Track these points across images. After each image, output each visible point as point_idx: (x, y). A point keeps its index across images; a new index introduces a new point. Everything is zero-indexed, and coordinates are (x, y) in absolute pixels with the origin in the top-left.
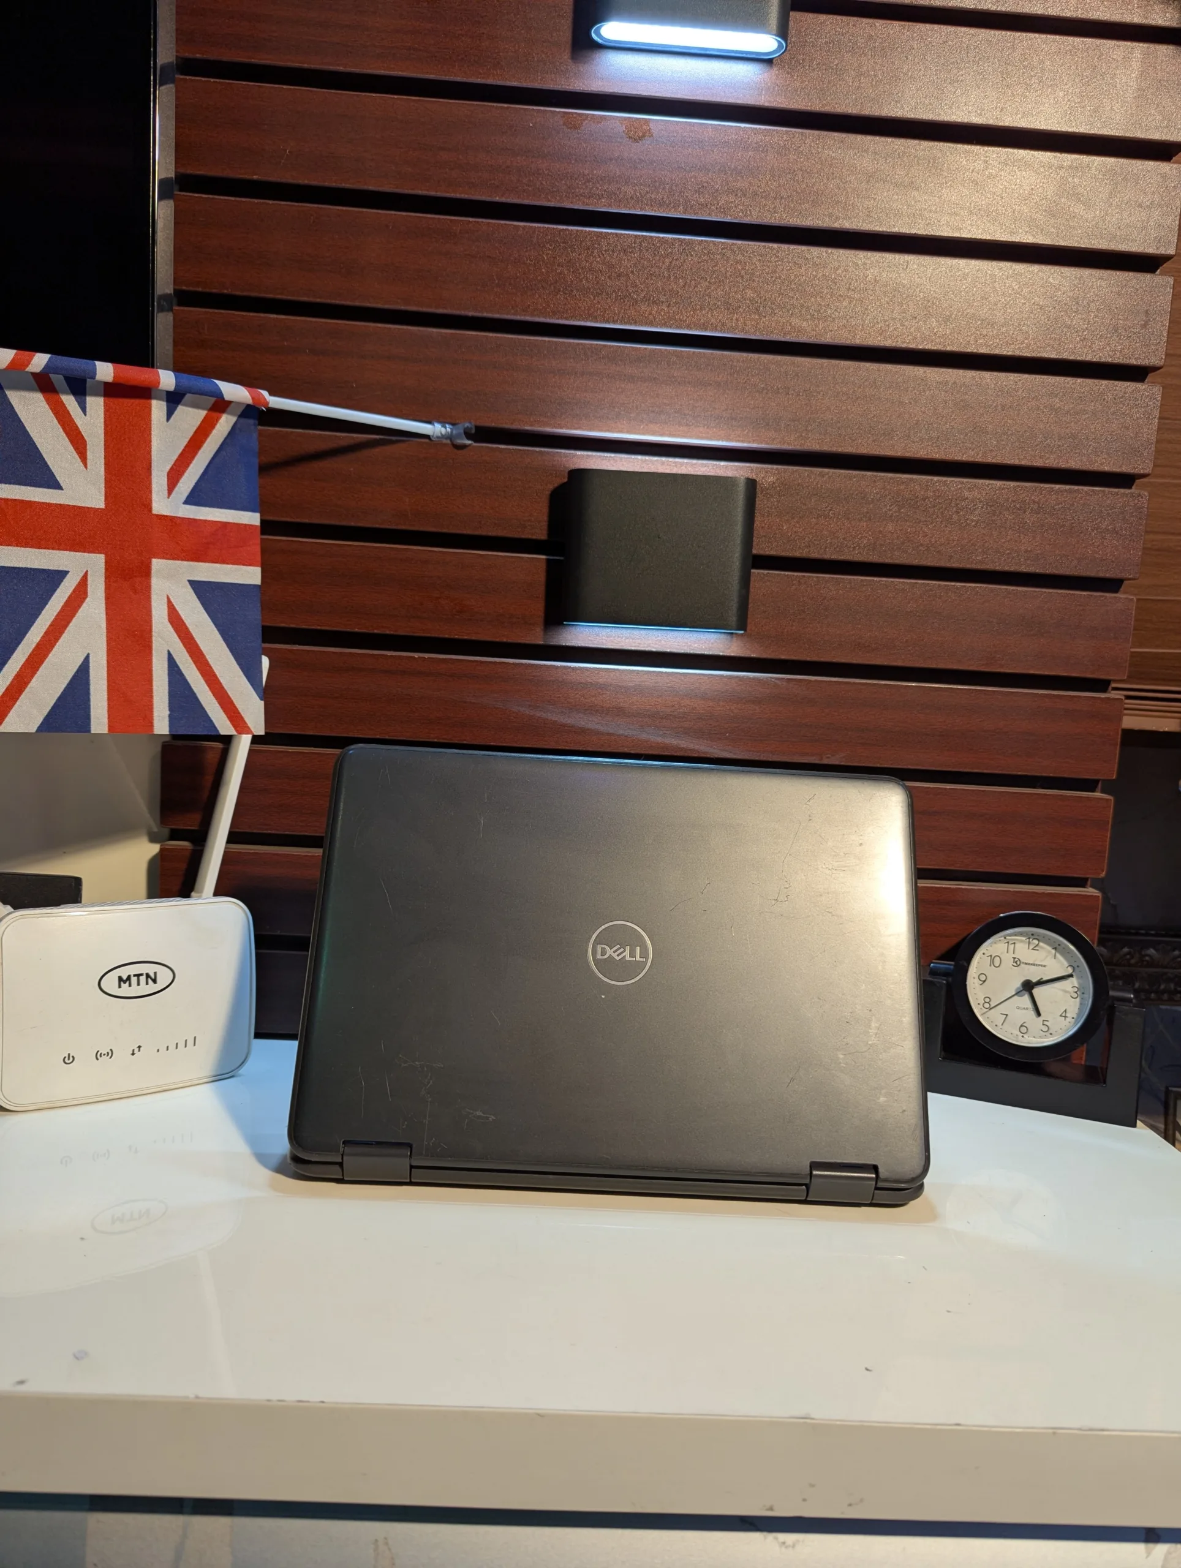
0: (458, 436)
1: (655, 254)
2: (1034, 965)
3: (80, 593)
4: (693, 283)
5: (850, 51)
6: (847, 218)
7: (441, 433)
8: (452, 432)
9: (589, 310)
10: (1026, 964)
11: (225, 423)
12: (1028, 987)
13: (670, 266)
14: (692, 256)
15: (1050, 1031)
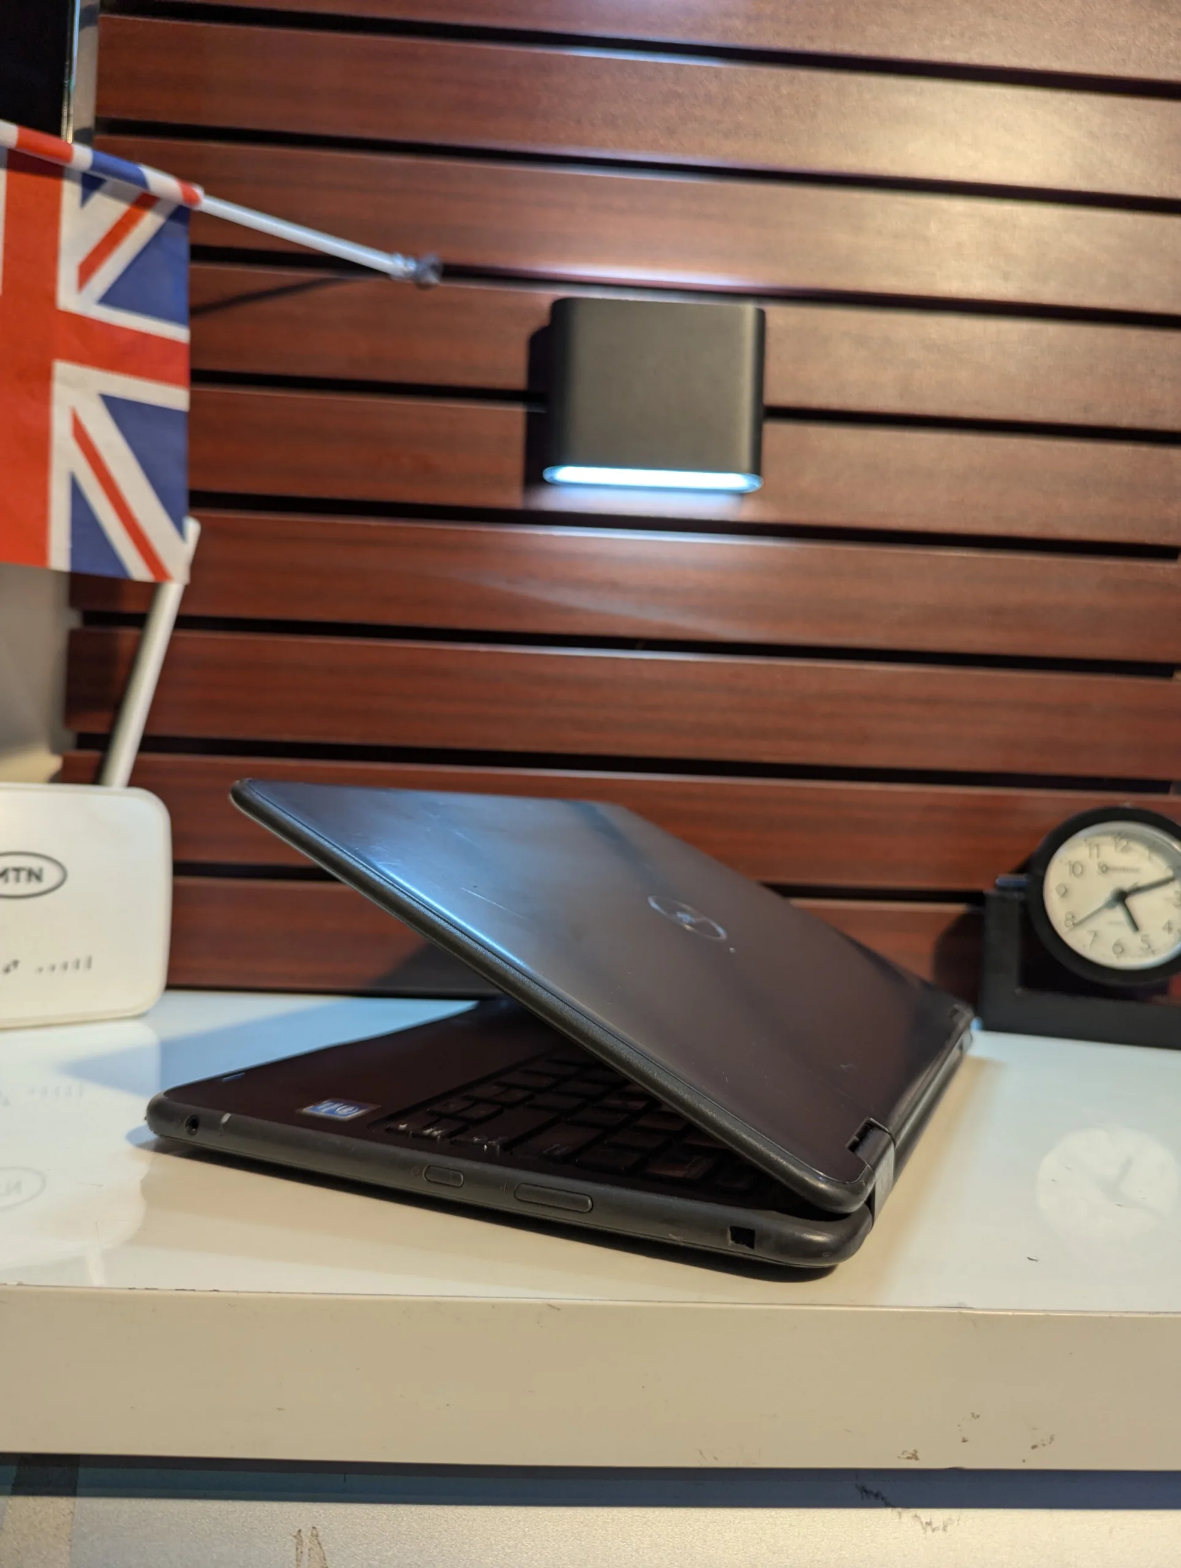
0: (424, 273)
2: (1125, 870)
7: (403, 270)
8: (417, 269)
10: (1115, 869)
11: (150, 223)
12: (1121, 897)
15: (1152, 949)
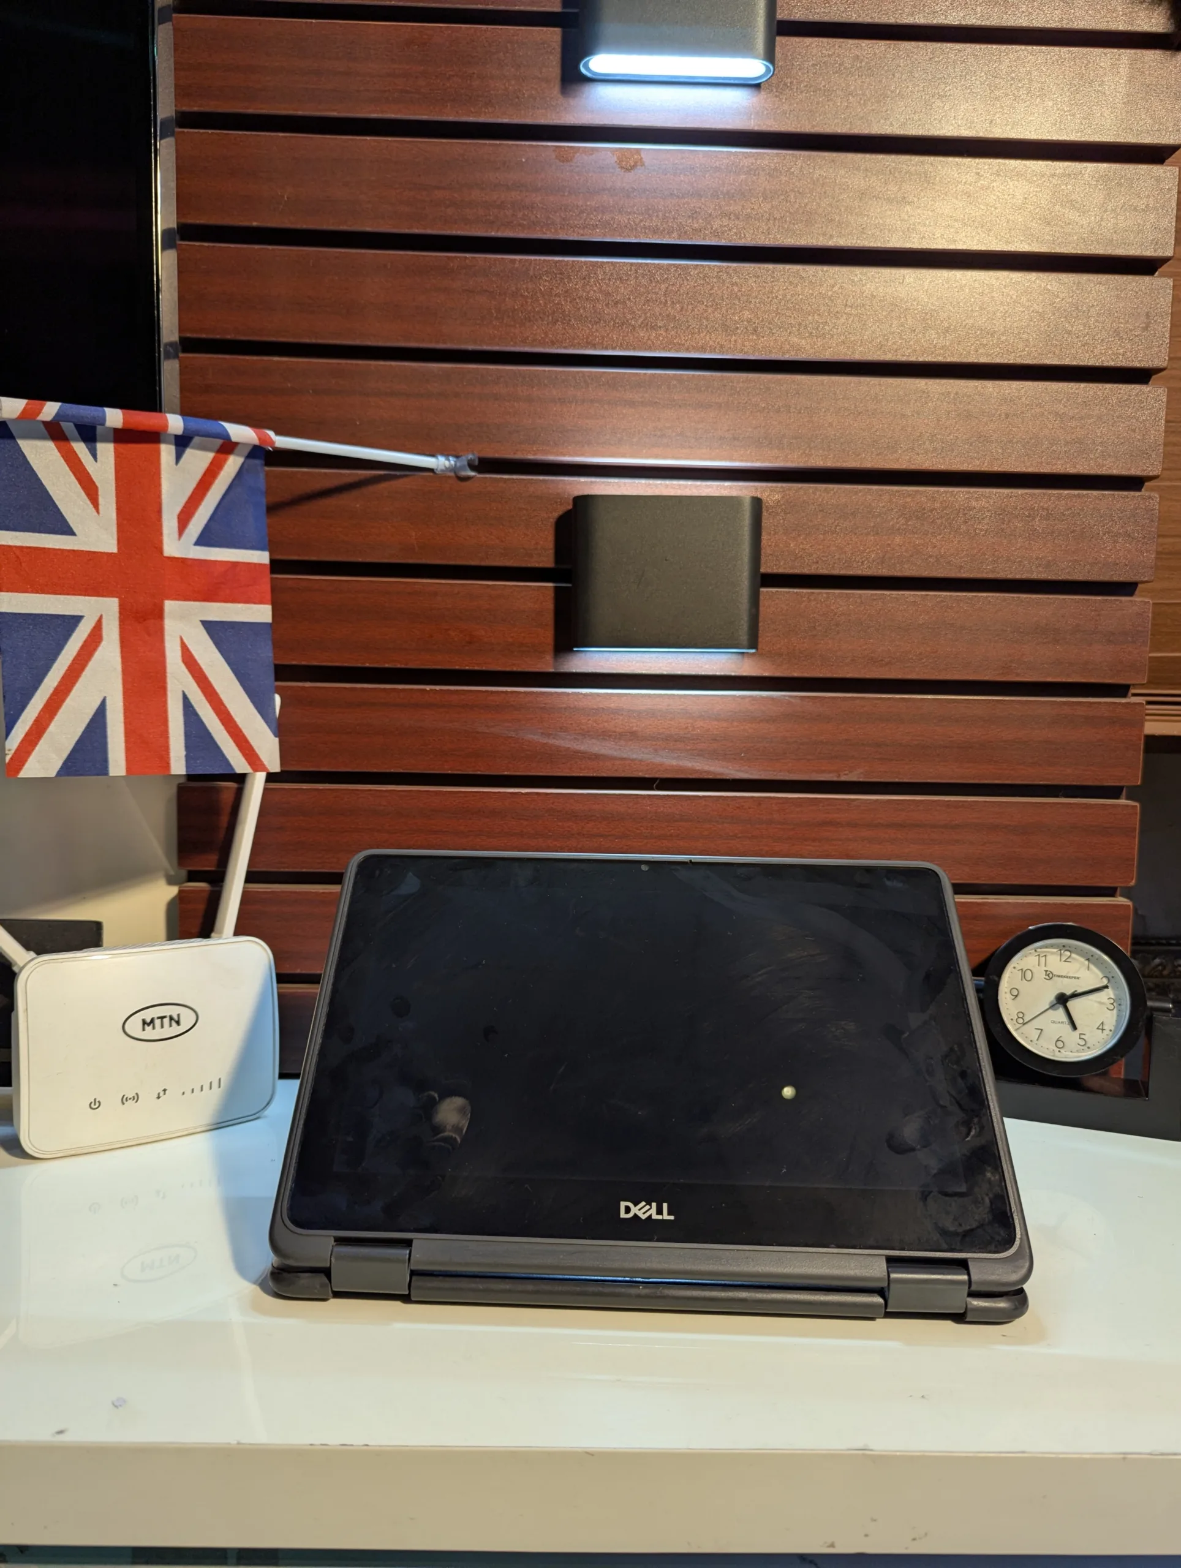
0: (462, 468)
1: (651, 280)
2: (1067, 977)
3: (95, 638)
4: (690, 307)
5: (837, 72)
6: (840, 236)
7: (445, 466)
8: (455, 465)
9: (587, 338)
10: (1059, 976)
11: (233, 464)
12: (1062, 1000)
13: (666, 291)
14: (688, 280)
15: (1088, 1045)
